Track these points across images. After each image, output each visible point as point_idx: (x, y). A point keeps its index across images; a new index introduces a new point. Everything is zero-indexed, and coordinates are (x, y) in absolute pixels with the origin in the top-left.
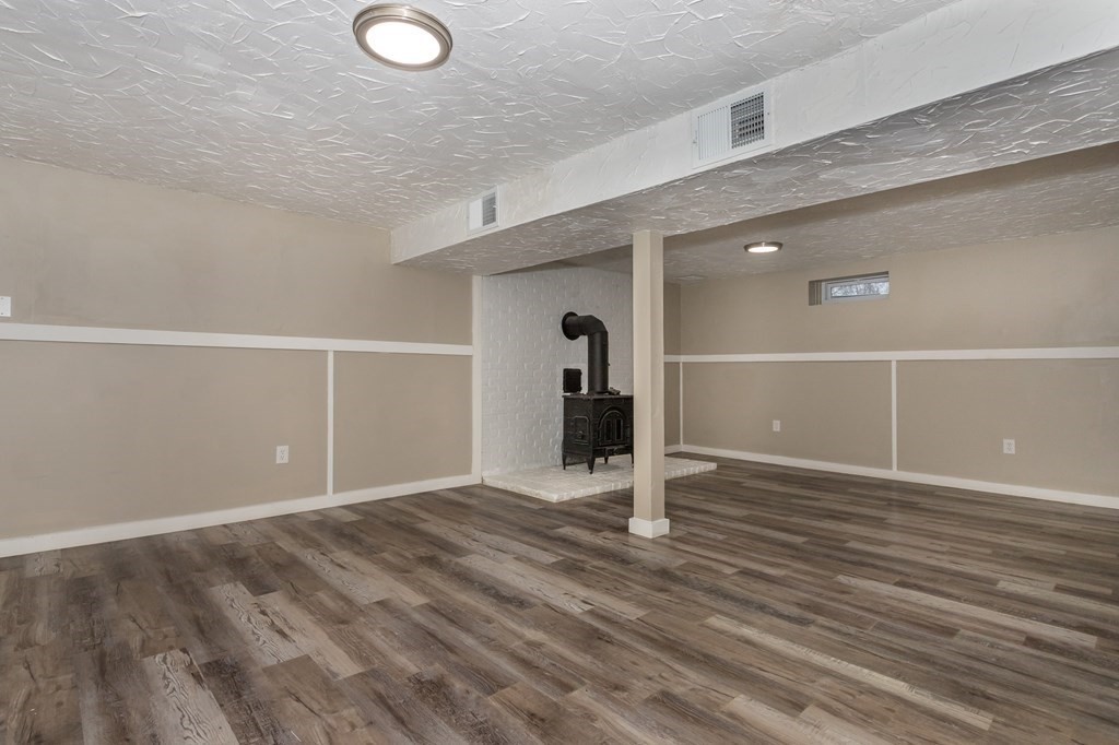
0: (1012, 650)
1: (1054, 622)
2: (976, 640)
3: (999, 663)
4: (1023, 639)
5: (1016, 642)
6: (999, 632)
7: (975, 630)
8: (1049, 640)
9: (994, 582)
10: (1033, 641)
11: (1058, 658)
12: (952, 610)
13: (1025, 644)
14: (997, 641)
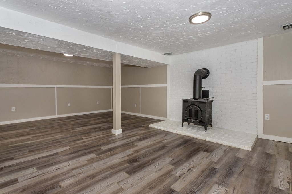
0: (15, 155)
1: (10, 166)
2: (23, 153)
3: (15, 152)
4: (14, 158)
5: (15, 157)
6: (21, 157)
7: (26, 154)
8: (8, 161)
9: (38, 169)
10: (12, 159)
11: (4, 159)
12: (37, 155)
13: (13, 157)
14: (19, 155)
